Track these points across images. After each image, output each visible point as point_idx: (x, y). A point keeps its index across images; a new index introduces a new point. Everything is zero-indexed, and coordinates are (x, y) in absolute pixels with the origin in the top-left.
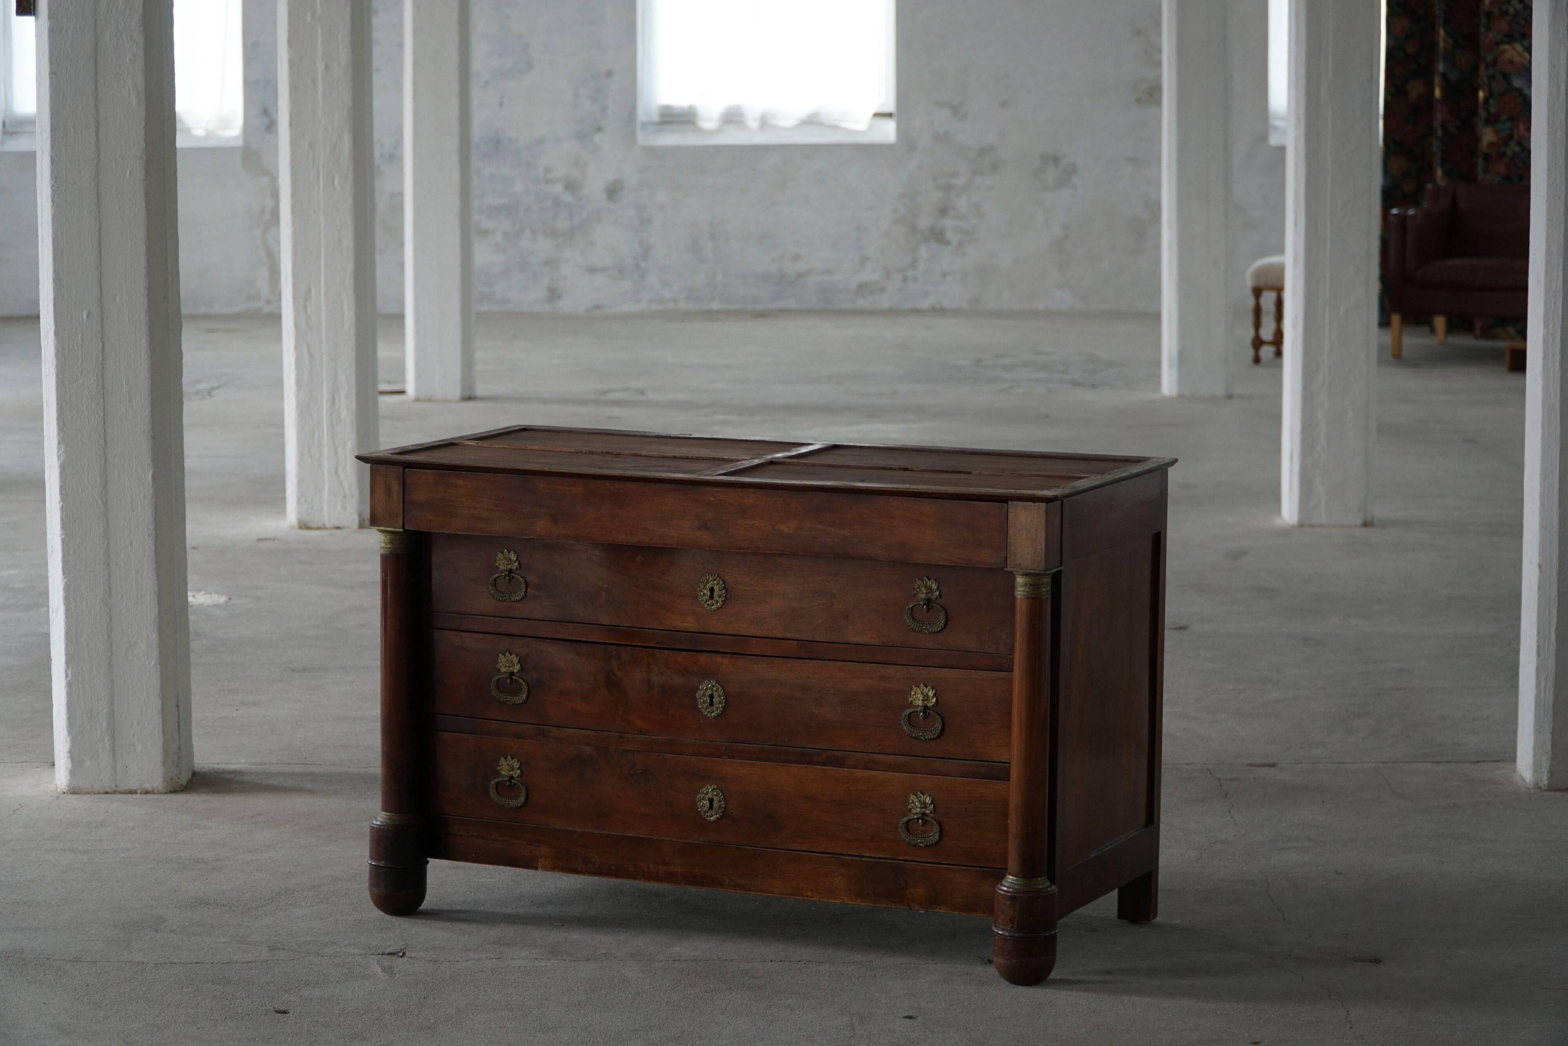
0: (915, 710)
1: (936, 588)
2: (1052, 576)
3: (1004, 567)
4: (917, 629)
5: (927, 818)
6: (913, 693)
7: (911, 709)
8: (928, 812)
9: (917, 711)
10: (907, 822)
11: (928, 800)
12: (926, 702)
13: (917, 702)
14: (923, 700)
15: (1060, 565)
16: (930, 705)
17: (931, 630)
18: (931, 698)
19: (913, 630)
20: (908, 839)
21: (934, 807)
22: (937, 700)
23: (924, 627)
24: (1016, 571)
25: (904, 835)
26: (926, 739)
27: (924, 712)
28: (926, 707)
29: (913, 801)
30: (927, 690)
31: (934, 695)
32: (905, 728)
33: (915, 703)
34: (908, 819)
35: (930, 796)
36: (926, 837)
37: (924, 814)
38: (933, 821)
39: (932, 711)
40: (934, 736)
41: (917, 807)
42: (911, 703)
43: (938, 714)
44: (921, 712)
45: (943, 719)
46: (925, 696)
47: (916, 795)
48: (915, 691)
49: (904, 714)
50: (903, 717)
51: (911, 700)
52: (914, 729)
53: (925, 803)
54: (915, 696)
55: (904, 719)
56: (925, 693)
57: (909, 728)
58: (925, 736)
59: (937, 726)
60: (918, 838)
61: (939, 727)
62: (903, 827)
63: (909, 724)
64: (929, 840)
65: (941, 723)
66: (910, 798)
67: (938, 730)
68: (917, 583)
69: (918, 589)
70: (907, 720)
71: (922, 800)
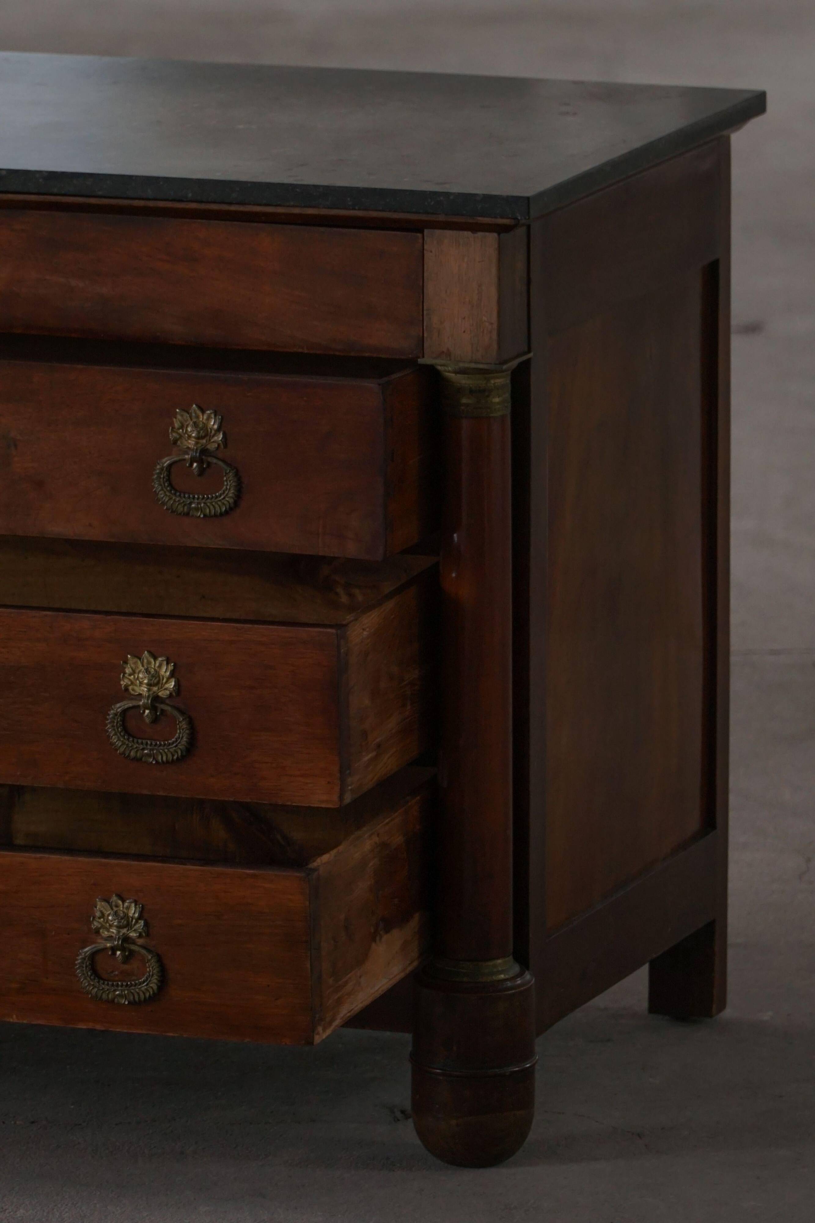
0: (134, 703)
1: (216, 427)
2: (512, 373)
3: (419, 357)
4: (180, 509)
5: (133, 947)
6: (128, 670)
7: (125, 702)
8: (133, 935)
9: (138, 707)
10: (93, 956)
11: (133, 912)
12: (155, 689)
13: (136, 688)
14: (149, 685)
15: (526, 349)
16: (163, 694)
17: (208, 511)
18: (165, 680)
19: (173, 512)
20: (96, 990)
21: (146, 924)
22: (178, 684)
23: (193, 505)
24: (441, 365)
25: (86, 983)
26: (157, 762)
27: (153, 708)
28: (156, 699)
29: (102, 912)
30: (157, 664)
31: (172, 675)
32: (114, 739)
33: (133, 690)
34: (94, 950)
35: (136, 902)
36: (132, 985)
37: (126, 939)
38: (143, 952)
39: (168, 705)
40: (173, 756)
41: (111, 926)
42: (127, 689)
43: (182, 712)
44: (146, 708)
45: (191, 722)
46: (153, 676)
47: (107, 901)
48: (132, 666)
49: (112, 712)
50: (111, 719)
51: (125, 683)
52: (133, 741)
53: (126, 916)
54: (132, 677)
55: (114, 722)
56: (152, 671)
57: (124, 738)
58: (155, 757)
59: (179, 736)
60: (116, 988)
61: (182, 737)
62: (84, 966)
63: (124, 732)
64: (137, 990)
65: (187, 730)
66: (96, 907)
67: (182, 743)
68: (179, 417)
69: (181, 430)
70: (120, 724)
71: (121, 910)
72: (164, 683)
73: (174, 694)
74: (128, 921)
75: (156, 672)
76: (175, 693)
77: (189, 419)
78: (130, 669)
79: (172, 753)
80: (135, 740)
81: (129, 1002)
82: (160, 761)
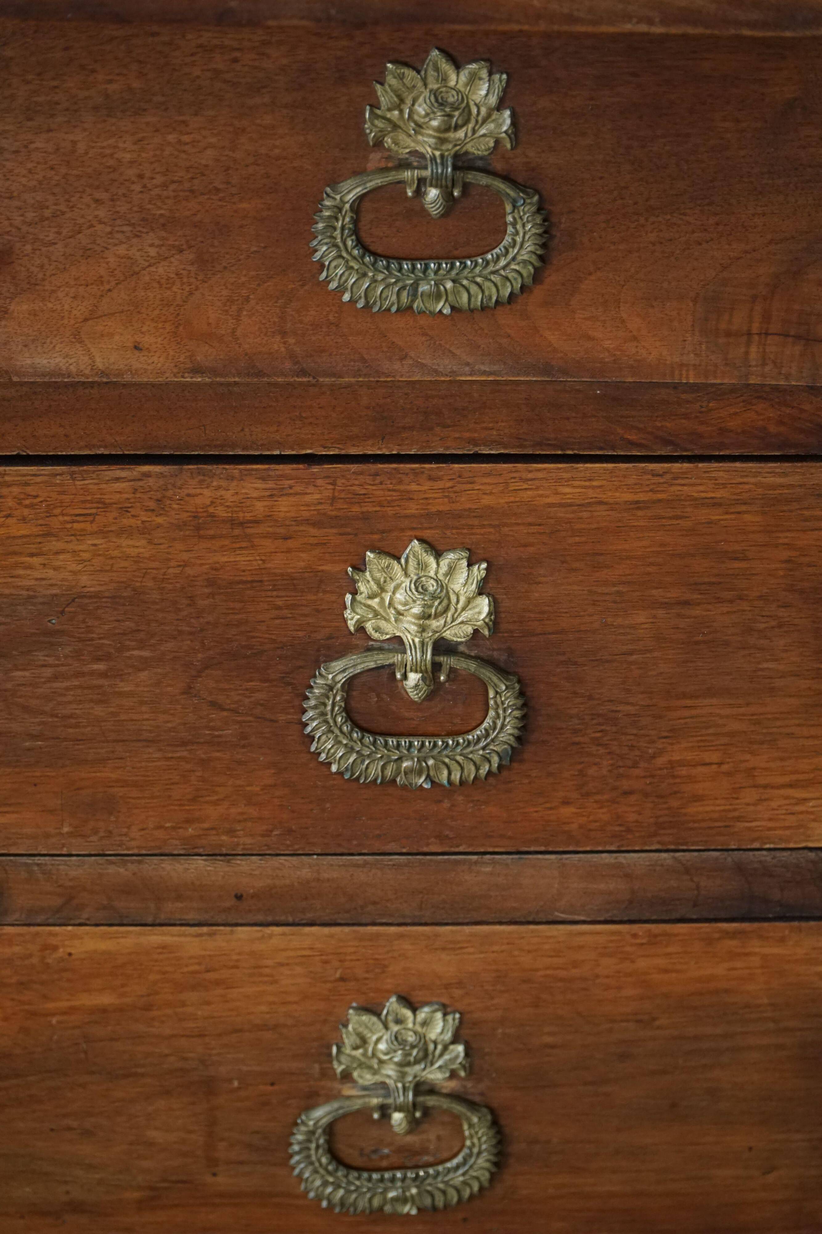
0: (381, 659)
1: (492, 99)
5: (435, 1101)
6: (366, 586)
7: (355, 659)
8: (436, 1075)
9: (391, 667)
10: (335, 1124)
11: (438, 1029)
12: (437, 624)
13: (385, 625)
14: (422, 616)
16: (456, 633)
18: (463, 603)
21: (470, 1051)
22: (497, 610)
25: (317, 1180)
26: (437, 786)
27: (431, 668)
28: (439, 646)
29: (360, 1036)
30: (444, 568)
31: (482, 589)
32: (326, 742)
33: (377, 629)
34: (338, 1113)
35: (446, 1009)
36: (427, 1176)
37: (418, 1087)
38: (458, 1108)
39: (469, 657)
41: (383, 1062)
42: (361, 629)
43: (504, 672)
45: (527, 692)
46: (432, 596)
47: (375, 1011)
48: (378, 575)
49: (320, 681)
50: (317, 698)
51: (359, 617)
52: (374, 743)
53: (423, 1041)
54: (377, 600)
55: (325, 705)
56: (432, 586)
57: (351, 739)
58: (432, 773)
59: (495, 723)
60: (390, 1185)
61: (503, 726)
62: (313, 1146)
63: (349, 723)
64: (441, 1186)
65: (517, 709)
66: (346, 1026)
67: (501, 739)
68: (391, 80)
69: (396, 113)
70: (341, 706)
71: (409, 1029)
72: (459, 611)
73: (486, 632)
74: (426, 1051)
75: (442, 586)
76: (489, 630)
77: (420, 84)
78: (372, 583)
79: (475, 764)
80: (381, 740)
81: (419, 1209)
82: (445, 782)
